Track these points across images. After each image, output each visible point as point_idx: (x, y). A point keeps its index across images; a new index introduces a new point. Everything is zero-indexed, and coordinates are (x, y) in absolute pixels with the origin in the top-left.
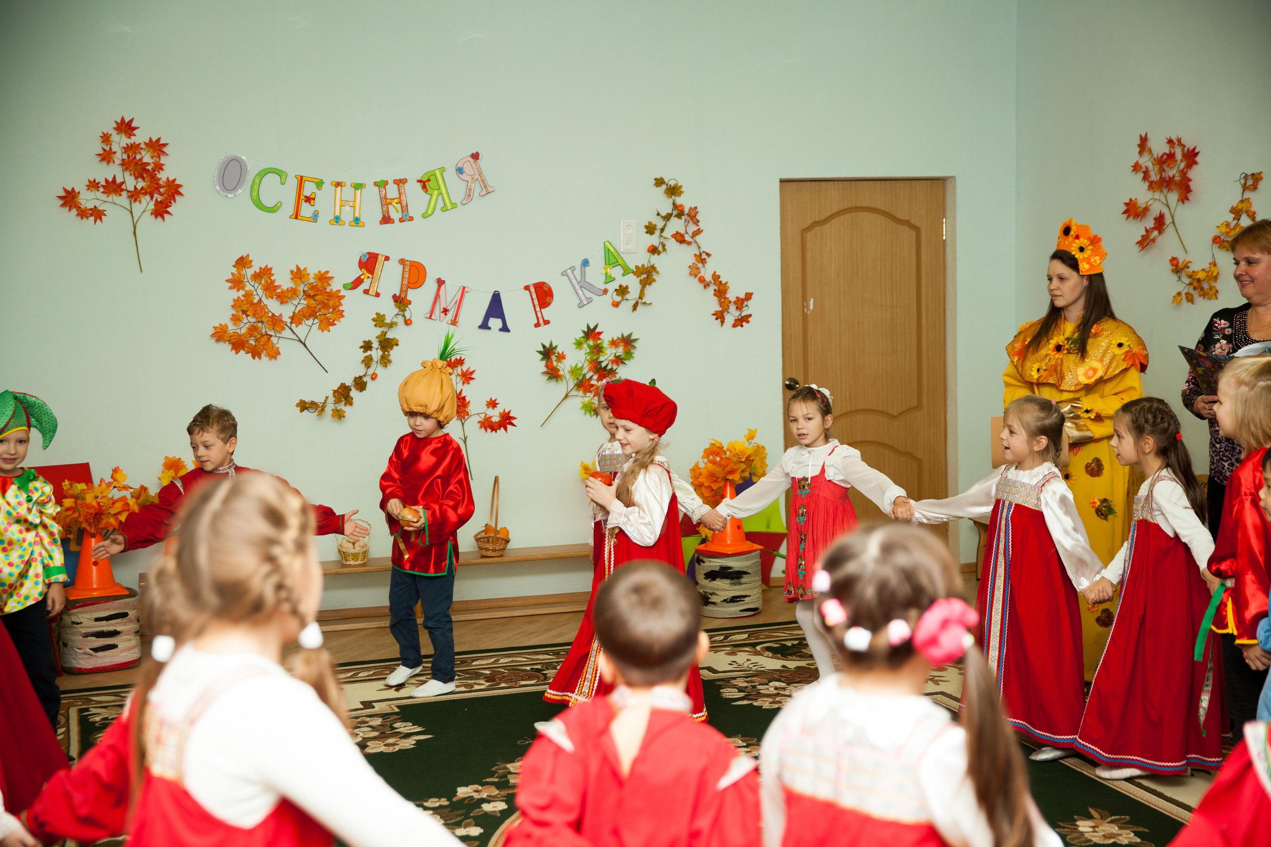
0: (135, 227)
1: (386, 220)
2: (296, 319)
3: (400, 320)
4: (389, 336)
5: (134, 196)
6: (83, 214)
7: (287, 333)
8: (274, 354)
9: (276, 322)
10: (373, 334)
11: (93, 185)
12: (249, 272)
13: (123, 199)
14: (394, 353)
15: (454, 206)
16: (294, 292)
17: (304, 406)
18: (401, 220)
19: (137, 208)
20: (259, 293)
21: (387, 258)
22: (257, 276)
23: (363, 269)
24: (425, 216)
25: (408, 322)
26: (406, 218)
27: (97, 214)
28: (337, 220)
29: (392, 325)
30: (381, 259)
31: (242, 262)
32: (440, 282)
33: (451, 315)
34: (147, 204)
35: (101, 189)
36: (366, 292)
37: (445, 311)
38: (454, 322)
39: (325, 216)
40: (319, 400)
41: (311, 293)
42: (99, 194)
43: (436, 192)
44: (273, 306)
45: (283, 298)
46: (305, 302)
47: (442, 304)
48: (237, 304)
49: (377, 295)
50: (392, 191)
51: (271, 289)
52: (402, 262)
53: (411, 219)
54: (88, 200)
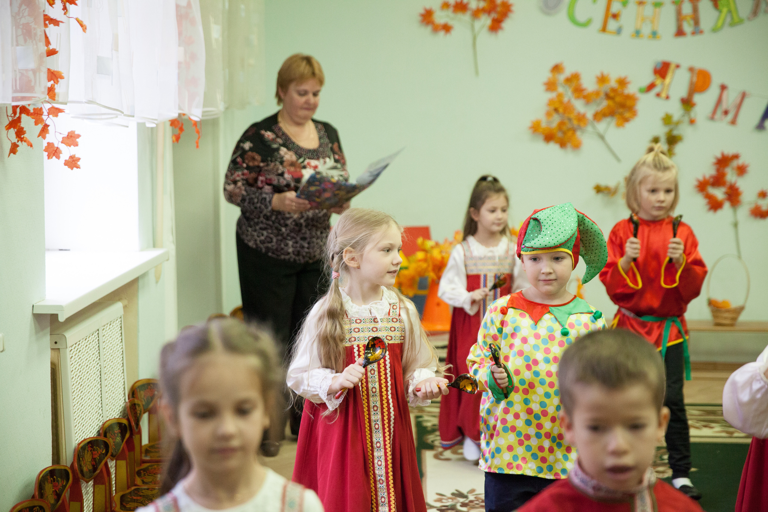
0: (474, 39)
1: (680, 33)
2: (599, 116)
3: (686, 119)
4: (675, 133)
5: (476, 14)
6: (436, 28)
7: (589, 128)
8: (577, 146)
9: (581, 118)
10: (661, 131)
11: (446, 5)
12: (562, 78)
13: (466, 17)
14: (679, 148)
15: (741, 21)
16: (597, 93)
17: (599, 189)
18: (694, 33)
19: (478, 24)
20: (568, 94)
21: (678, 66)
22: (568, 80)
23: (658, 76)
24: (715, 30)
25: (692, 122)
26: (697, 31)
27: (447, 28)
28: (637, 33)
29: (678, 123)
30: (672, 67)
31: (557, 69)
32: (723, 88)
33: (730, 117)
34: (486, 21)
35: (451, 9)
36: (658, 95)
37: (726, 113)
38: (733, 122)
39: (628, 30)
40: (612, 184)
41: (612, 94)
42: (449, 12)
43: (725, 10)
44: (579, 106)
45: (588, 99)
46: (605, 103)
47: (724, 106)
48: (551, 102)
49: (668, 98)
50: (687, 8)
51: (579, 91)
52: (691, 70)
53: (701, 32)
54: (440, 17)
